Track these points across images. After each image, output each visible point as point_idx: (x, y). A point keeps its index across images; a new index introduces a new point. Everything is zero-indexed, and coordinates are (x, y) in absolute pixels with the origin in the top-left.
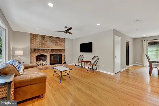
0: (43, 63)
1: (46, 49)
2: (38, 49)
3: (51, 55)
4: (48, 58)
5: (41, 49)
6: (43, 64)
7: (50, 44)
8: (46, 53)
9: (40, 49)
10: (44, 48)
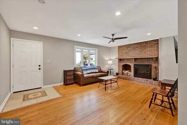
0: (128, 73)
1: (130, 59)
2: (123, 59)
3: (135, 65)
4: (132, 69)
5: (126, 59)
6: (129, 75)
7: (134, 53)
8: (131, 62)
9: (124, 59)
10: (128, 58)
